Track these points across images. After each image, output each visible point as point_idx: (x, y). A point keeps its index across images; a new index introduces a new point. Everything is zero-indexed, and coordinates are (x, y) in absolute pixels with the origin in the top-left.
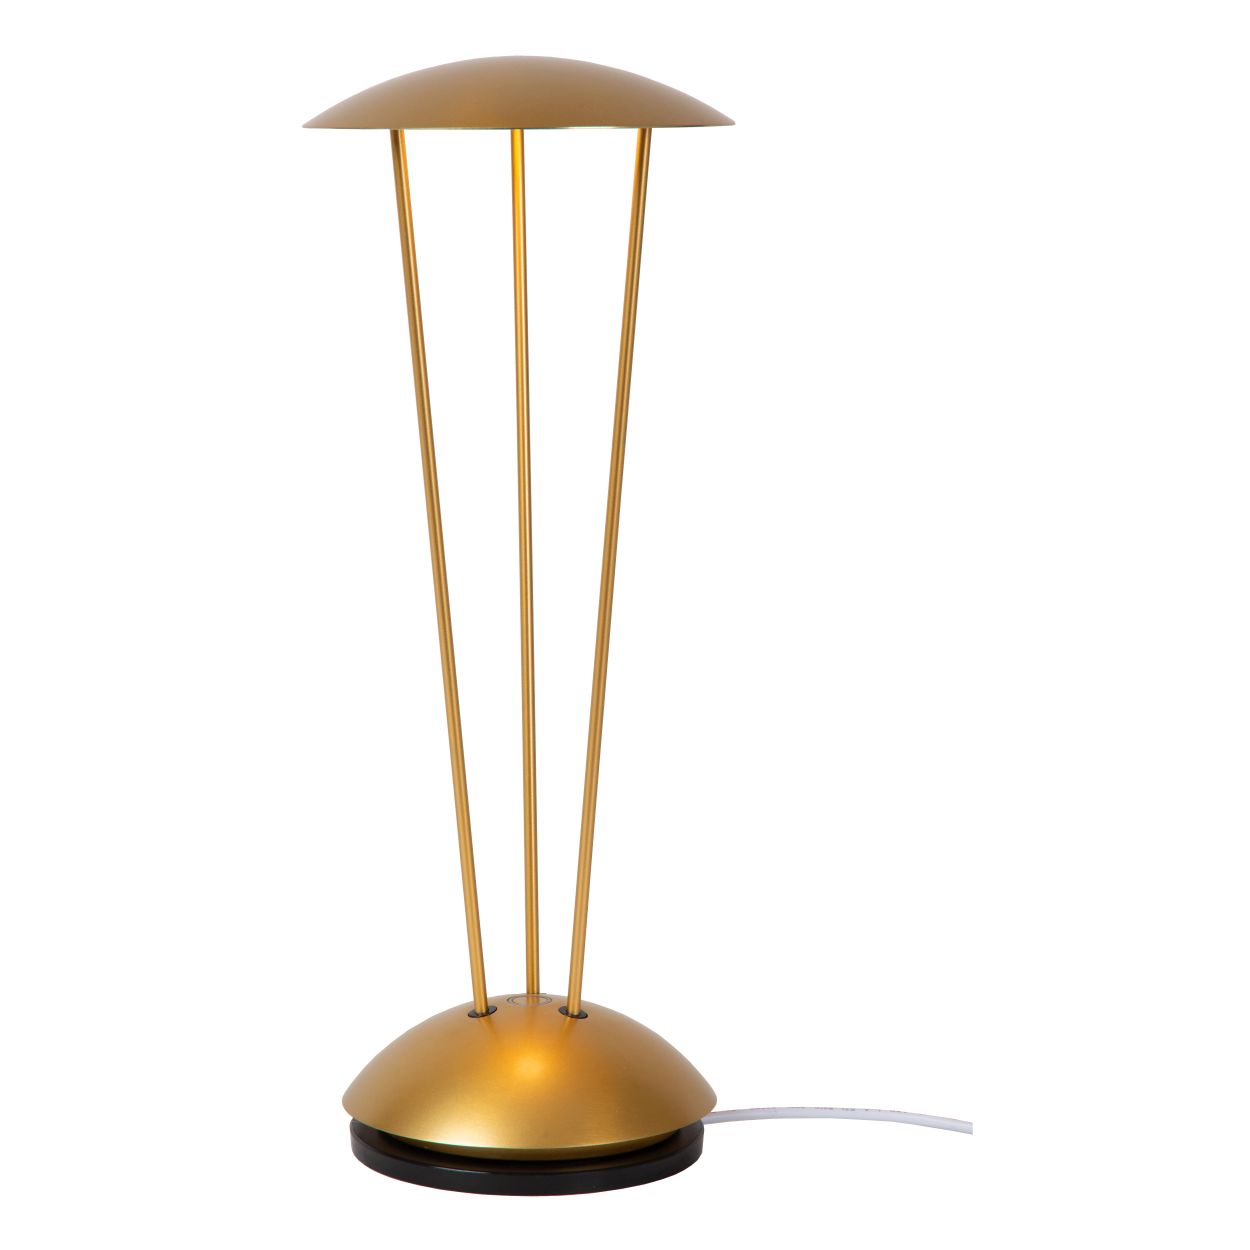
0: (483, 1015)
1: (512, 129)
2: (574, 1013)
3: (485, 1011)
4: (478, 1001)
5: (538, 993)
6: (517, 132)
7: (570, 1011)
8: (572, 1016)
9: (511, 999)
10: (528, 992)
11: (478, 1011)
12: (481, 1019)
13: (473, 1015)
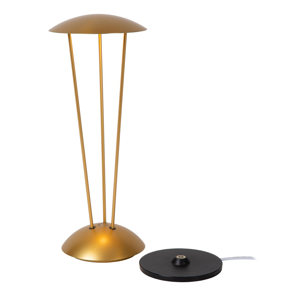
0: (93, 229)
1: (99, 34)
2: (113, 228)
3: (93, 227)
4: (91, 225)
5: (106, 223)
6: (100, 34)
7: (112, 228)
8: (112, 229)
9: (99, 224)
10: (104, 223)
11: (91, 228)
12: (92, 230)
13: (90, 228)
